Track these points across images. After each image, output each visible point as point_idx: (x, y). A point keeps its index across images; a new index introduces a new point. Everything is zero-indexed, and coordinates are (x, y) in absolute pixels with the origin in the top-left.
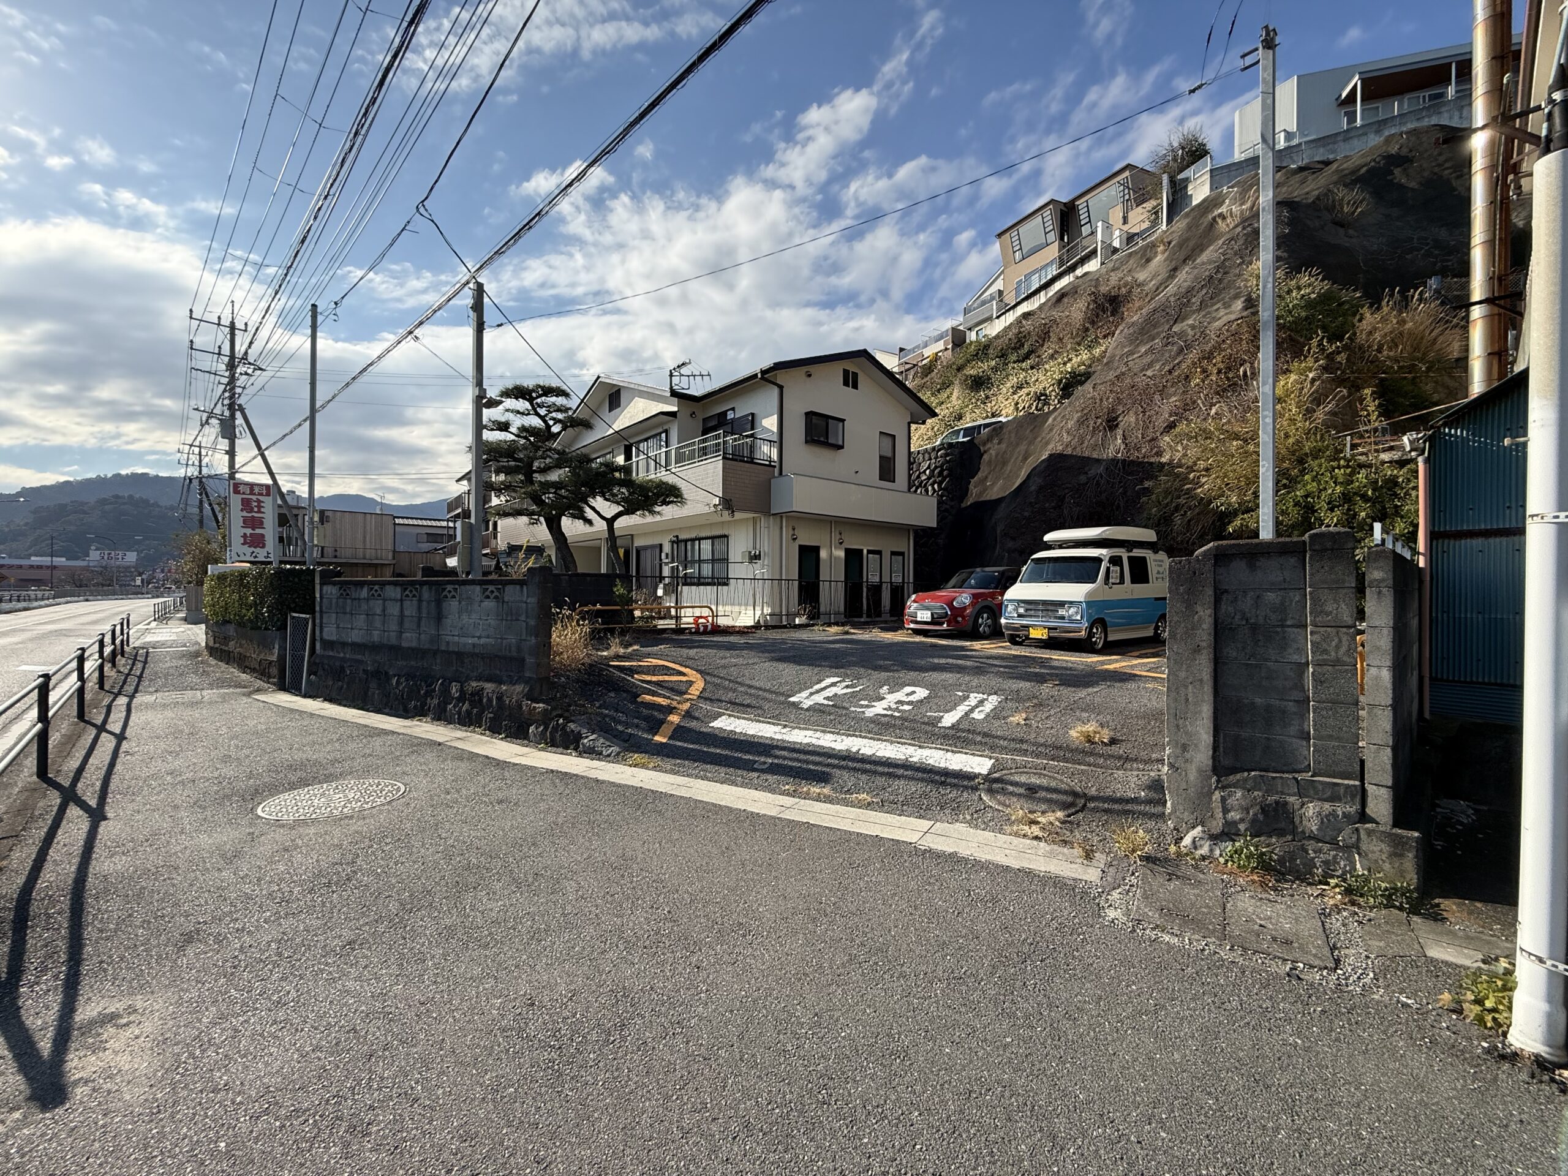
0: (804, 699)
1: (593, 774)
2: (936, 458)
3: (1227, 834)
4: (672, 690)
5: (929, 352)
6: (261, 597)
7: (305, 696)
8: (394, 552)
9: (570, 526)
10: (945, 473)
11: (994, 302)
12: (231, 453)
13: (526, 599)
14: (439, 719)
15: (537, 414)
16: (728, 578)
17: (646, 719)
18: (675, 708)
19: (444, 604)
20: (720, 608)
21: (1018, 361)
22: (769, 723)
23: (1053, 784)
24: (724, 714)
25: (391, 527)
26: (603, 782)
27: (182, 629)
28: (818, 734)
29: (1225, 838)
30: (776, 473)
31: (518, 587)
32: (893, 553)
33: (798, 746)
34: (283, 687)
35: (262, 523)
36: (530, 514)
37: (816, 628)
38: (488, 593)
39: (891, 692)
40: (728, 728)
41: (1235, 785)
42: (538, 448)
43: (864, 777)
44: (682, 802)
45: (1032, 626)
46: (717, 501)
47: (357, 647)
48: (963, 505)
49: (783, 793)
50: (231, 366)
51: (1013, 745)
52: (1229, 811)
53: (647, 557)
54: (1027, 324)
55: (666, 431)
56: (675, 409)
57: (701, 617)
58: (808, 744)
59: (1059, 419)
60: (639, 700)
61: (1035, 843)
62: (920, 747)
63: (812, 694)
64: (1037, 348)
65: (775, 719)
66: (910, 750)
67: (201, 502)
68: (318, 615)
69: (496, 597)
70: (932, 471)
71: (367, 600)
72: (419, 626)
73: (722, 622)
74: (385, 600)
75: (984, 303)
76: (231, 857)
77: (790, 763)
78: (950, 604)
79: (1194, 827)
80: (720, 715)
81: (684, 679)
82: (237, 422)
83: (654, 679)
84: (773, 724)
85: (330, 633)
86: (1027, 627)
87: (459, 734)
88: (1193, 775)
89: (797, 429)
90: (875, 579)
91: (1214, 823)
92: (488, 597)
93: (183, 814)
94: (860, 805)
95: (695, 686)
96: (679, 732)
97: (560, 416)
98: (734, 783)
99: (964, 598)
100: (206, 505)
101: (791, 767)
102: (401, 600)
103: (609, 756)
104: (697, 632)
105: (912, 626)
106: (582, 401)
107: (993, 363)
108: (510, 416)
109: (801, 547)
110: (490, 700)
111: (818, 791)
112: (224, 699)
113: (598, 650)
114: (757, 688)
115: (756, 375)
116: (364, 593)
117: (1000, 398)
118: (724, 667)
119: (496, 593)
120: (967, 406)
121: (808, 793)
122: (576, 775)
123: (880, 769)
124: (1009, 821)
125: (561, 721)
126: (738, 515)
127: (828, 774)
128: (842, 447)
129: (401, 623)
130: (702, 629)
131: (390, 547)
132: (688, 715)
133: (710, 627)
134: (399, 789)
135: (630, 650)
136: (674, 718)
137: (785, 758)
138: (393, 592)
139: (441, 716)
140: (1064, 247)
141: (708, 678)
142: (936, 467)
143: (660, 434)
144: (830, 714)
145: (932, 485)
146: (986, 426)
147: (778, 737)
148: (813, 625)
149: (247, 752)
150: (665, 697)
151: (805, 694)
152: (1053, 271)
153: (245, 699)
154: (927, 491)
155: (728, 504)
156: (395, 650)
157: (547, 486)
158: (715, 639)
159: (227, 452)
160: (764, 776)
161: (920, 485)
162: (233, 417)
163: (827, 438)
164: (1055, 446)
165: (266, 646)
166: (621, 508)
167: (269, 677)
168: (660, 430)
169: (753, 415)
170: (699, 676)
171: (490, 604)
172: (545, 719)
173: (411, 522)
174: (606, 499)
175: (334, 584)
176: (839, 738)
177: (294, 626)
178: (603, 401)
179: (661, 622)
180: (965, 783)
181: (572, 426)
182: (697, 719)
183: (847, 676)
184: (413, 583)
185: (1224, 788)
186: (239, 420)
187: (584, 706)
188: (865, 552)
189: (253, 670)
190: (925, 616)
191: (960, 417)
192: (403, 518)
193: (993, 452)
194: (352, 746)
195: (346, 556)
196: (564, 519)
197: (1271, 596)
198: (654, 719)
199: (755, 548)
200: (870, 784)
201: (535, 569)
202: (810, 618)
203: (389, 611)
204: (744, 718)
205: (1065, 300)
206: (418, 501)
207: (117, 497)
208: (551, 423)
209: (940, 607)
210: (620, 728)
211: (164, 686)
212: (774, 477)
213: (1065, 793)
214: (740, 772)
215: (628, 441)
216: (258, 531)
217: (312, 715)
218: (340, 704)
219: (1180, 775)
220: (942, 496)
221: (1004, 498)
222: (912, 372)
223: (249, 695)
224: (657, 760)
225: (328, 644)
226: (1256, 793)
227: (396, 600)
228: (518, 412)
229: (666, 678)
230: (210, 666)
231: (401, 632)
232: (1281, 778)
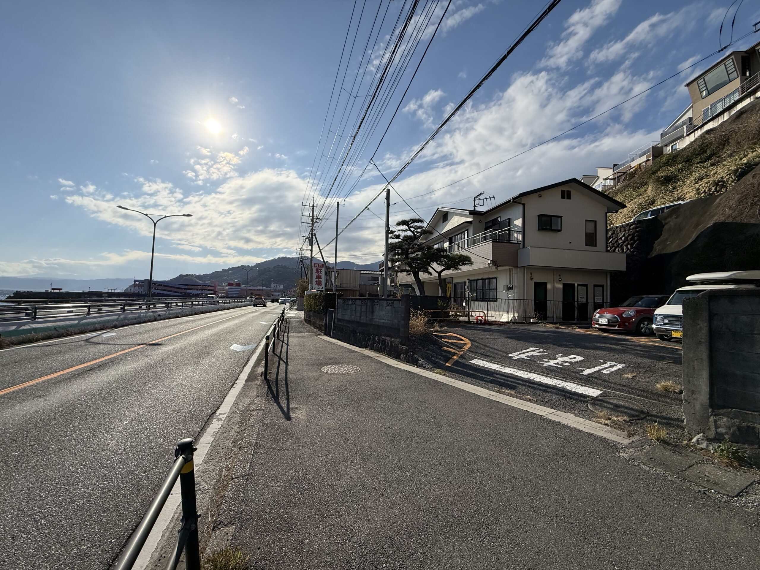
0: (516, 356)
1: (421, 374)
2: (629, 230)
3: (718, 439)
4: (457, 346)
5: (634, 164)
6: (320, 302)
7: (332, 338)
8: (360, 285)
9: (422, 275)
10: (636, 238)
11: (685, 127)
12: (311, 250)
13: (400, 306)
14: (371, 349)
15: (410, 231)
16: (496, 299)
17: (443, 356)
18: (456, 353)
19: (374, 307)
20: (489, 312)
21: (701, 162)
22: (496, 364)
23: (631, 406)
24: (477, 358)
25: (359, 274)
26: (424, 377)
27: (296, 313)
28: (517, 371)
29: (717, 441)
30: (521, 246)
31: (398, 302)
32: (595, 286)
33: (505, 374)
34: (326, 334)
35: (321, 277)
36: (407, 271)
37: (541, 324)
38: (388, 304)
39: (562, 357)
40: (477, 364)
41: (723, 415)
42: (410, 245)
43: (532, 390)
44: (451, 387)
45: (673, 330)
46: (489, 262)
47: (348, 322)
48: (649, 257)
49: (493, 391)
50: (312, 220)
51: (618, 387)
52: (719, 428)
53: (459, 287)
54: (710, 138)
55: (467, 230)
56: (471, 220)
57: (479, 316)
58: (511, 374)
59: (724, 200)
60: (442, 349)
61: (604, 426)
62: (565, 381)
63: (520, 354)
64: (718, 151)
65: (499, 362)
66: (559, 382)
67: (302, 267)
68: (336, 310)
69: (391, 305)
70: (626, 238)
71: (351, 305)
72: (366, 314)
73: (489, 318)
74: (356, 305)
75: (677, 128)
76: (317, 380)
77: (500, 380)
78: (620, 316)
79: (699, 434)
80: (475, 358)
81: (463, 342)
82: (314, 240)
83: (450, 341)
84: (498, 364)
85: (340, 316)
86: (671, 330)
87: (378, 355)
88: (698, 407)
89: (533, 223)
90: (583, 300)
91: (710, 433)
92: (388, 305)
93: (304, 367)
94: (526, 400)
95: (467, 345)
96: (456, 363)
97: (419, 230)
98: (474, 384)
99: (630, 312)
100: (303, 269)
101: (500, 382)
102: (361, 305)
103: (428, 368)
104: (477, 323)
105: (597, 326)
106: (428, 224)
107: (680, 166)
108: (400, 233)
109: (535, 283)
110: (388, 343)
111: (508, 392)
112: (311, 336)
113: (430, 328)
114: (495, 349)
115: (510, 200)
116: (350, 302)
117: (685, 187)
118: (482, 339)
119: (391, 304)
120: (659, 195)
121: (504, 392)
122: (415, 373)
123: (541, 388)
124: (597, 417)
125: (412, 353)
126: (500, 268)
127: (516, 386)
128: (560, 231)
129: (361, 314)
130: (479, 322)
131: (359, 283)
132: (462, 357)
133: (483, 321)
134: (358, 369)
135: (443, 329)
136: (455, 358)
137: (498, 378)
138: (359, 302)
139: (372, 349)
140: (746, 79)
141: (474, 343)
142: (629, 235)
143: (465, 232)
144: (526, 363)
145: (627, 246)
146: (668, 207)
147: (498, 369)
148: (540, 323)
149: (317, 352)
150: (453, 349)
151: (516, 354)
152: (737, 97)
153: (316, 337)
154: (623, 249)
155: (494, 263)
156: (359, 323)
157: (413, 259)
158: (484, 327)
159: (310, 250)
160: (487, 384)
161: (618, 246)
162: (312, 238)
163: (551, 227)
164: (719, 218)
165: (321, 319)
166: (444, 267)
167: (322, 330)
168: (465, 230)
169: (509, 219)
170: (470, 342)
171: (389, 308)
172: (406, 352)
173: (366, 272)
174: (437, 264)
175: (341, 299)
176: (526, 373)
177: (329, 313)
178: (440, 218)
179: (461, 318)
180: (582, 399)
181: (424, 234)
182: (465, 359)
183: (542, 348)
184: (365, 299)
185: (716, 415)
186: (314, 239)
187: (421, 349)
188: (576, 285)
189: (317, 328)
190: (604, 321)
191: (653, 202)
192: (363, 271)
193: (672, 224)
194: (345, 355)
195: (344, 287)
196: (420, 273)
197: (744, 318)
198: (448, 357)
199: (510, 284)
200: (534, 393)
201: (404, 295)
202: (539, 319)
203: (357, 309)
204: (485, 361)
205: (745, 116)
206: (368, 263)
207: (279, 265)
208: (416, 233)
209: (614, 317)
210: (433, 359)
211: (295, 330)
212: (520, 249)
213: (637, 411)
214: (477, 381)
215: (450, 236)
216: (320, 280)
217: (334, 344)
218: (342, 341)
219: (691, 406)
220: (633, 251)
221: (679, 251)
222: (623, 177)
223: (317, 336)
224: (446, 372)
225: (339, 320)
226: (735, 420)
227: (359, 305)
228: (403, 230)
229: (455, 341)
230: (305, 325)
231: (361, 317)
232: (751, 414)
